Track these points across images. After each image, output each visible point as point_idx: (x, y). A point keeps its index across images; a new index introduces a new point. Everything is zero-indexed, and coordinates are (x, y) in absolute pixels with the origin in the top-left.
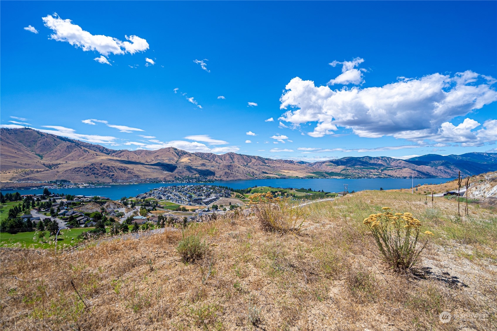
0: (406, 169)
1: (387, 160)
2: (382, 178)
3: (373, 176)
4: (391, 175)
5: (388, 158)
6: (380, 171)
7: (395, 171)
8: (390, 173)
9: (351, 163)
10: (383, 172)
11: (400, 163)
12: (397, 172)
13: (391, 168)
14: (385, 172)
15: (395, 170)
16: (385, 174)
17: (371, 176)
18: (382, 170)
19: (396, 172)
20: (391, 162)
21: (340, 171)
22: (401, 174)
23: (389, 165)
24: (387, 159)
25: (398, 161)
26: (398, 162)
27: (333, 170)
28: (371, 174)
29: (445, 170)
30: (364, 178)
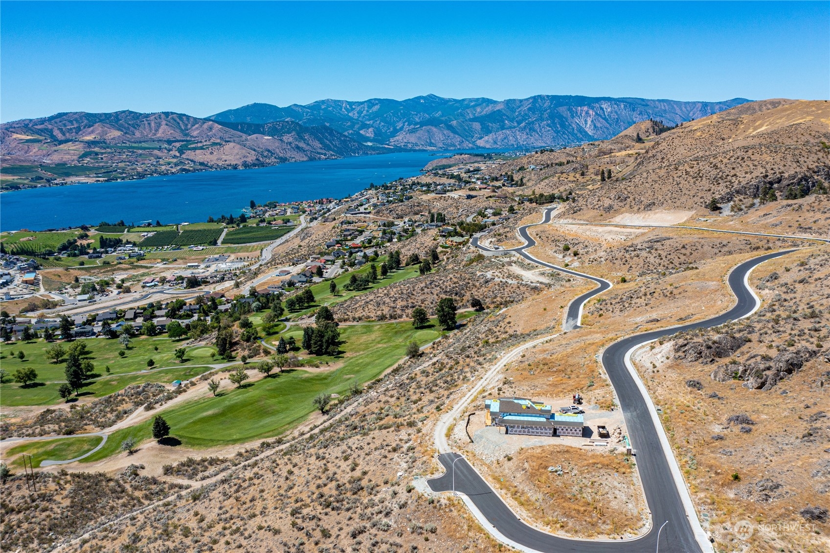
0: (232, 145)
1: (181, 122)
2: (189, 171)
3: (168, 167)
4: (206, 163)
5: (181, 116)
6: (178, 154)
7: (209, 152)
8: (200, 156)
9: (92, 132)
10: (184, 156)
11: (211, 129)
12: (215, 153)
13: (200, 145)
14: (189, 154)
15: (208, 148)
16: (192, 161)
17: (163, 168)
18: (181, 151)
19: (212, 153)
20: (189, 126)
21: (75, 157)
22: (224, 157)
23: (187, 135)
24: (178, 120)
25: (204, 123)
26: (205, 126)
27: (56, 158)
28: (161, 162)
29: (297, 143)
30: (151, 175)
